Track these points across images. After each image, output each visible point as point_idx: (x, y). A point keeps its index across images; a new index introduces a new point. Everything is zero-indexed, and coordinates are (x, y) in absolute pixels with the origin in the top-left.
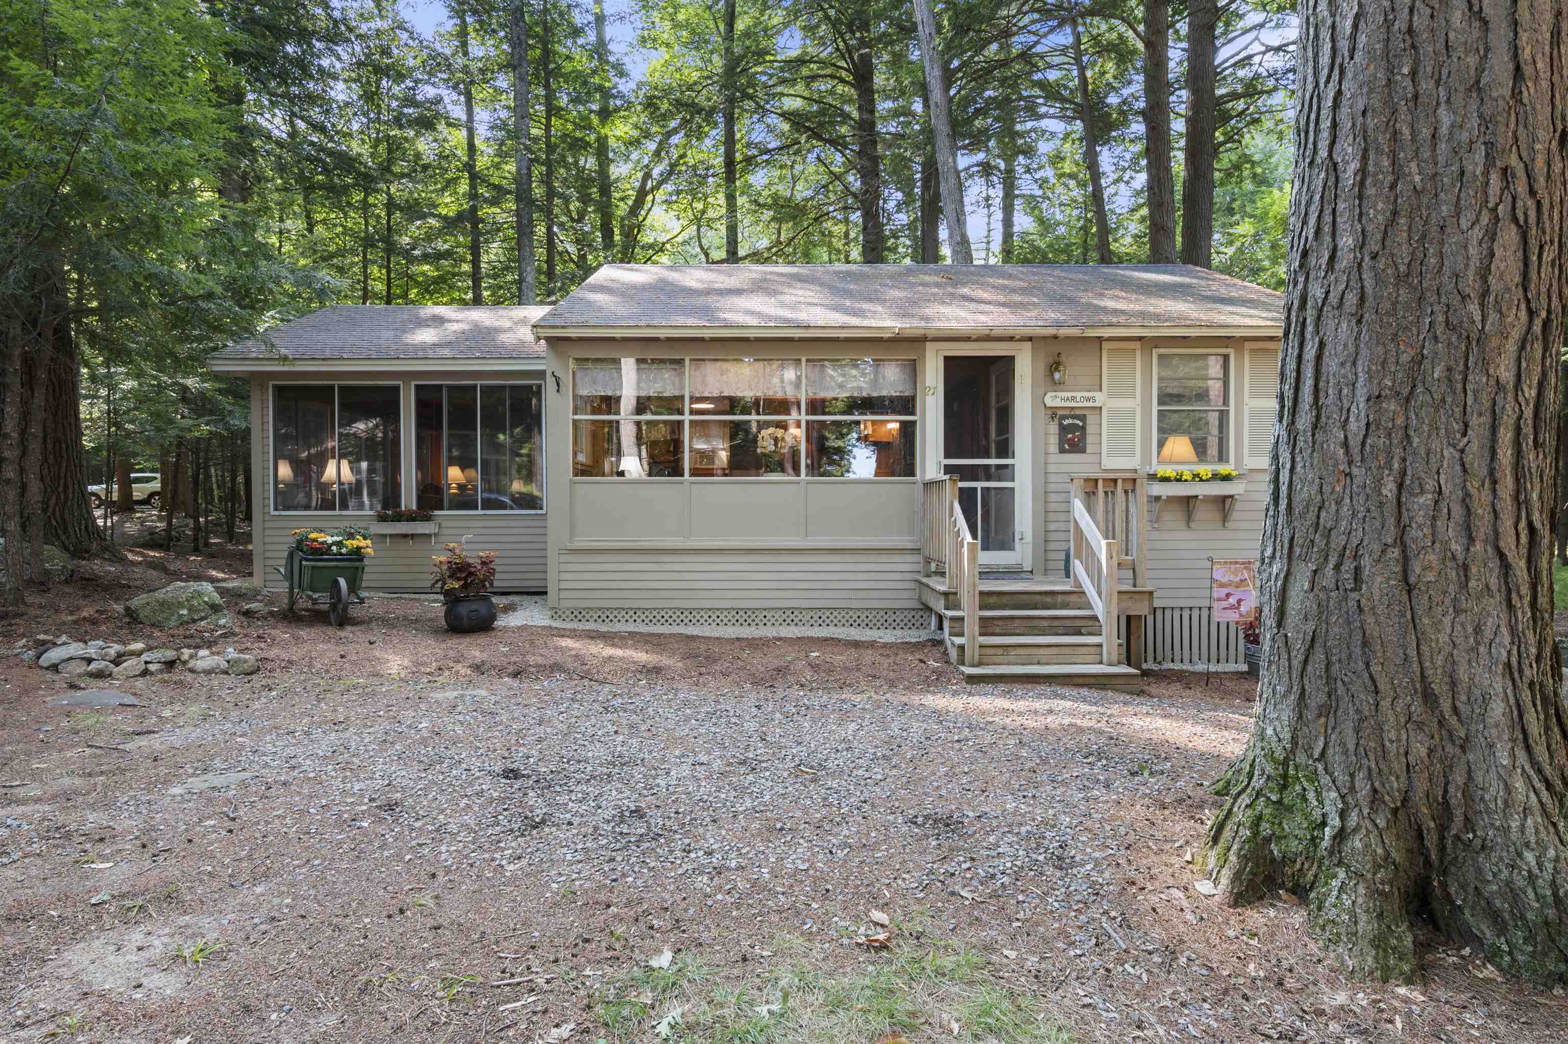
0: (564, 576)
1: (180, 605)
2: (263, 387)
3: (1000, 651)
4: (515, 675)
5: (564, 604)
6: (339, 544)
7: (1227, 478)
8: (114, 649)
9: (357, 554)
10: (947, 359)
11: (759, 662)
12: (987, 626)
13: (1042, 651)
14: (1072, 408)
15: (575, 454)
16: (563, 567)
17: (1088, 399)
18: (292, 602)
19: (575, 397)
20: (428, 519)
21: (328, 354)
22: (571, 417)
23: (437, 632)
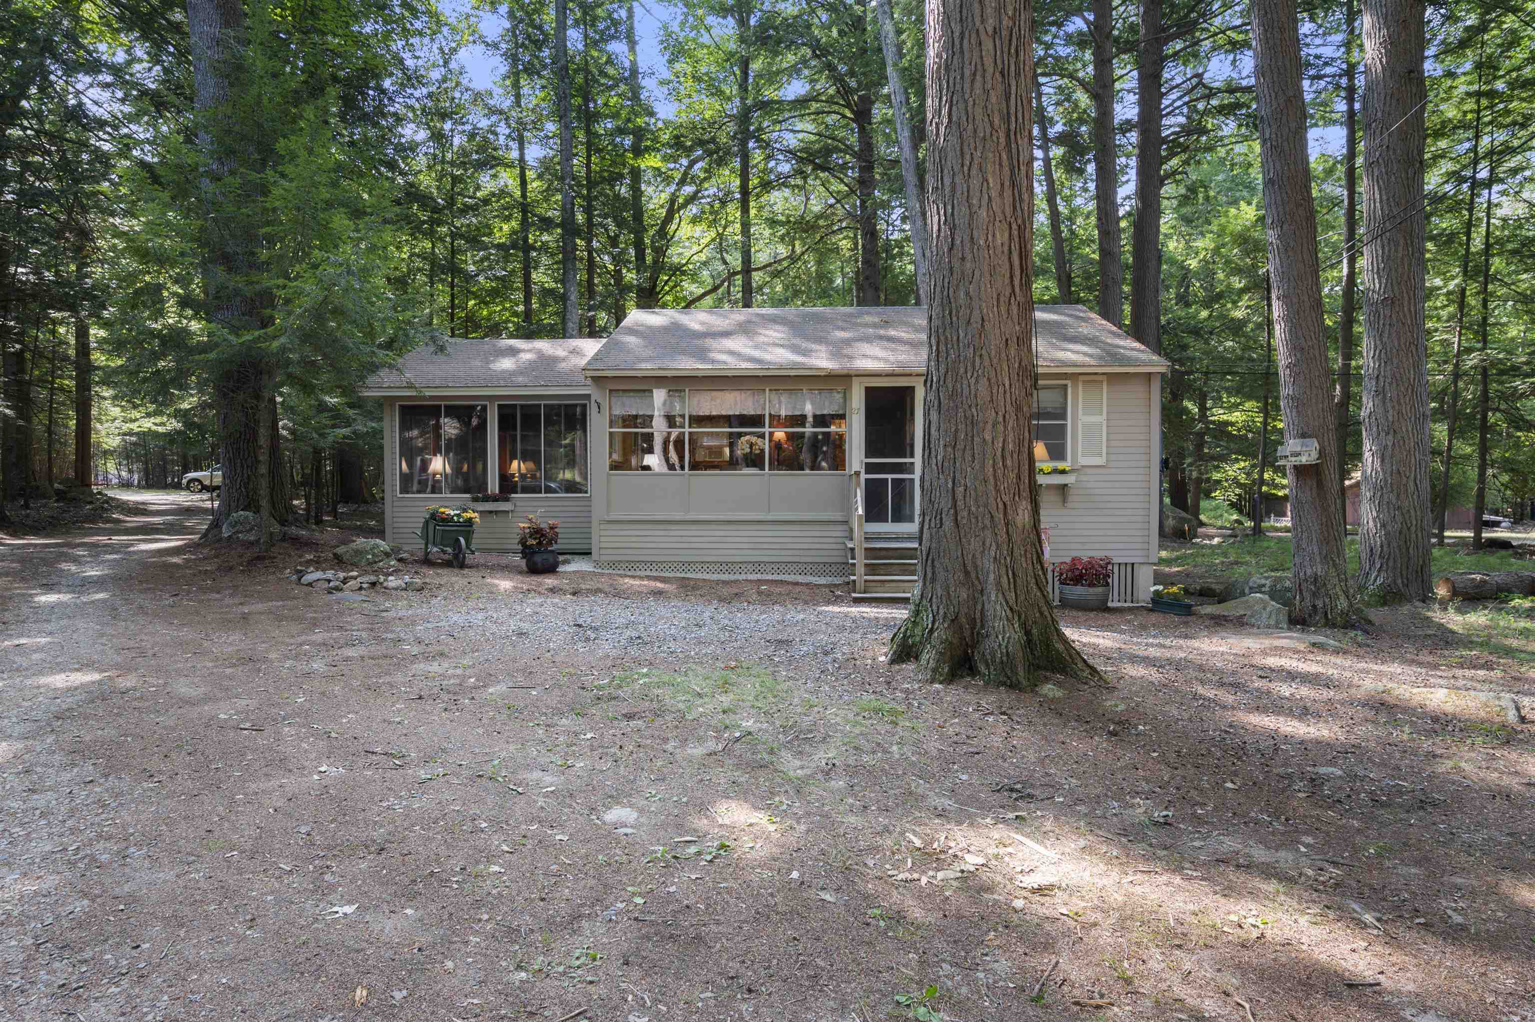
0: (603, 539)
1: (367, 553)
2: (392, 406)
3: (879, 584)
4: (574, 594)
5: (603, 558)
6: (458, 515)
7: (1063, 472)
8: (342, 575)
9: (469, 522)
10: (867, 389)
11: (725, 591)
12: (872, 569)
13: (906, 584)
15: (610, 454)
16: (603, 533)
18: (427, 554)
19: (610, 415)
20: (507, 500)
21: (437, 383)
22: (608, 430)
23: (521, 573)
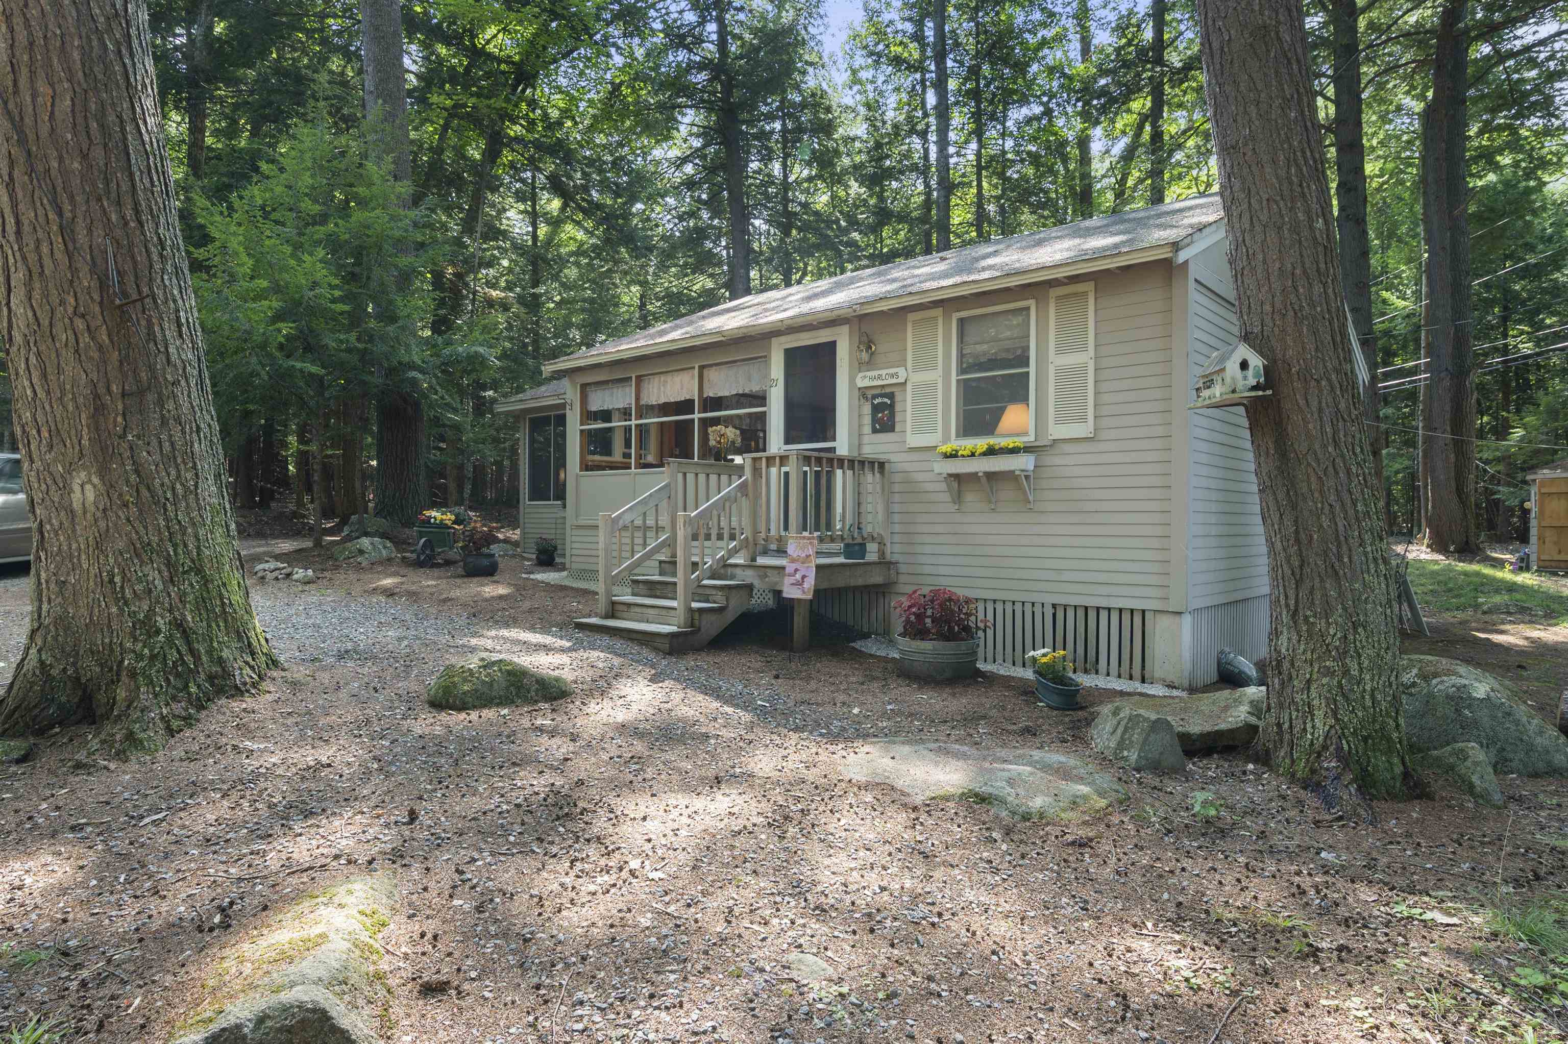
0: (573, 545)
2: (524, 419)
3: (626, 608)
5: (573, 566)
10: (786, 352)
13: (650, 611)
14: (883, 386)
15: (583, 454)
17: (892, 376)
19: (583, 412)
22: (579, 427)
